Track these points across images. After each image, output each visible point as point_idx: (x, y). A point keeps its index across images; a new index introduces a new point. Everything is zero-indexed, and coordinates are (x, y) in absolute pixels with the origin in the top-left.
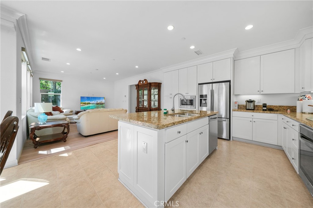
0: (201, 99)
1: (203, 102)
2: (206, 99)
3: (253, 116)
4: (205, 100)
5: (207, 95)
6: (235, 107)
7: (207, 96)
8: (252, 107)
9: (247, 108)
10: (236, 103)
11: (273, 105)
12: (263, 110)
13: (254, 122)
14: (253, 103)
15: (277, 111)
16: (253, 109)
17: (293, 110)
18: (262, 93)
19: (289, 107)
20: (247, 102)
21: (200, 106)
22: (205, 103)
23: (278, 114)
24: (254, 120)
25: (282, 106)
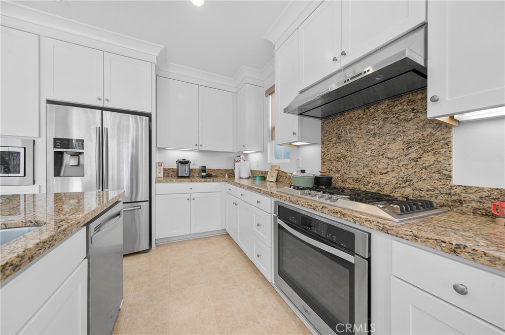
0: (62, 153)
1: (69, 161)
2: (80, 153)
3: (191, 189)
4: (78, 154)
5: (82, 141)
6: (158, 172)
7: (83, 145)
8: (186, 173)
9: (180, 175)
10: (160, 164)
11: (211, 168)
12: (203, 177)
13: (193, 199)
14: (188, 164)
15: (216, 177)
16: (188, 175)
17: (231, 174)
18: (201, 148)
19: (227, 171)
20: (180, 164)
21: (57, 173)
22: (78, 165)
23: (222, 182)
24: (193, 196)
25: (220, 170)
